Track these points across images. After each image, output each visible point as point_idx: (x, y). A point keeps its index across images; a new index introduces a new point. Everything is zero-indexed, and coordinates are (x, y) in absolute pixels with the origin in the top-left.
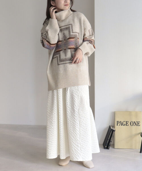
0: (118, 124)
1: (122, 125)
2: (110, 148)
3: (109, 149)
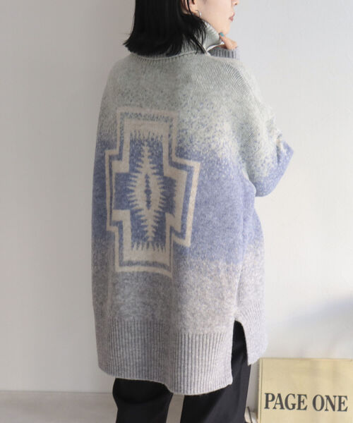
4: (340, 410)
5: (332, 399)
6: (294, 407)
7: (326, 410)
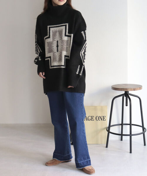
4: (103, 120)
5: (101, 117)
6: (90, 120)
7: (100, 120)
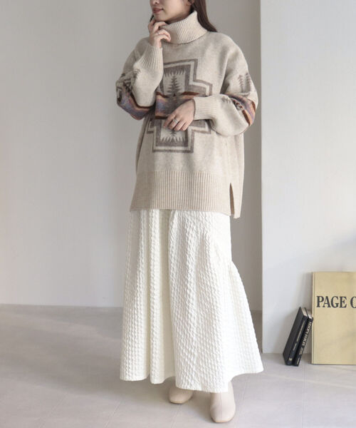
0: (322, 304)
1: (329, 306)
2: (302, 363)
3: (297, 365)
6: (337, 306)
